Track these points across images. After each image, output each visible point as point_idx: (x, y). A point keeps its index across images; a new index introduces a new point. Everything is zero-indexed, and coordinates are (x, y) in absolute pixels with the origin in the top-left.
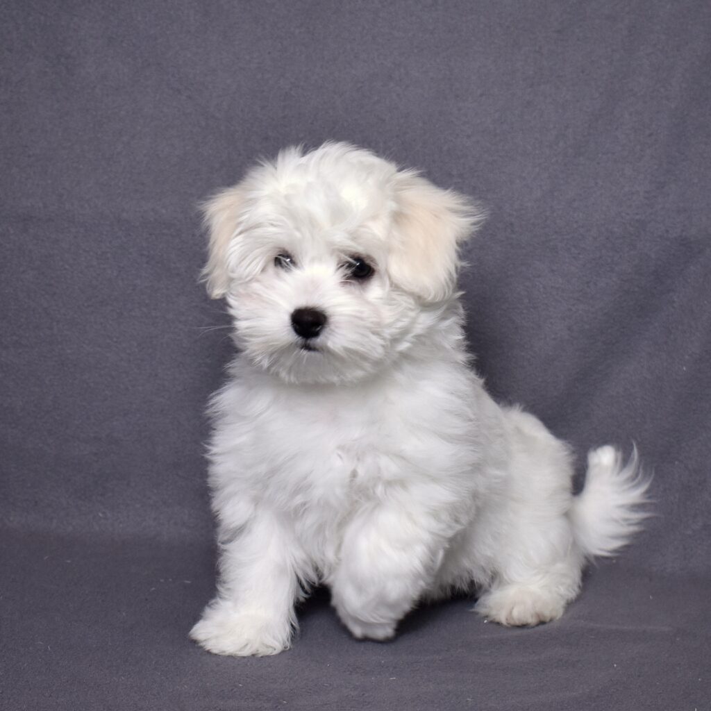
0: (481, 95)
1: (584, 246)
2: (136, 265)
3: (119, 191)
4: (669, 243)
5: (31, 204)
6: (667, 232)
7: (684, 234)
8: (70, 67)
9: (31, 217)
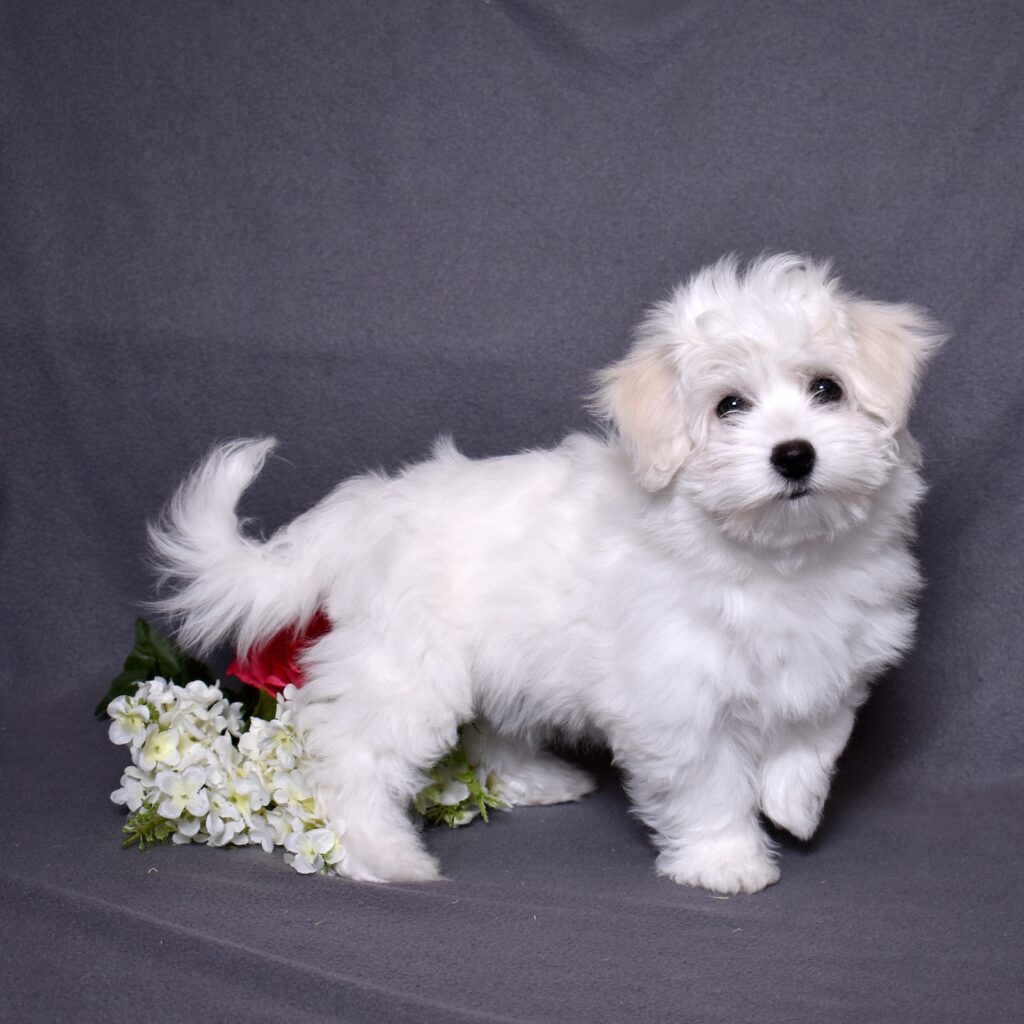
0: (881, 207)
1: (1006, 389)
2: (462, 416)
3: (441, 326)
5: (334, 341)
8: (381, 174)
9: (335, 358)
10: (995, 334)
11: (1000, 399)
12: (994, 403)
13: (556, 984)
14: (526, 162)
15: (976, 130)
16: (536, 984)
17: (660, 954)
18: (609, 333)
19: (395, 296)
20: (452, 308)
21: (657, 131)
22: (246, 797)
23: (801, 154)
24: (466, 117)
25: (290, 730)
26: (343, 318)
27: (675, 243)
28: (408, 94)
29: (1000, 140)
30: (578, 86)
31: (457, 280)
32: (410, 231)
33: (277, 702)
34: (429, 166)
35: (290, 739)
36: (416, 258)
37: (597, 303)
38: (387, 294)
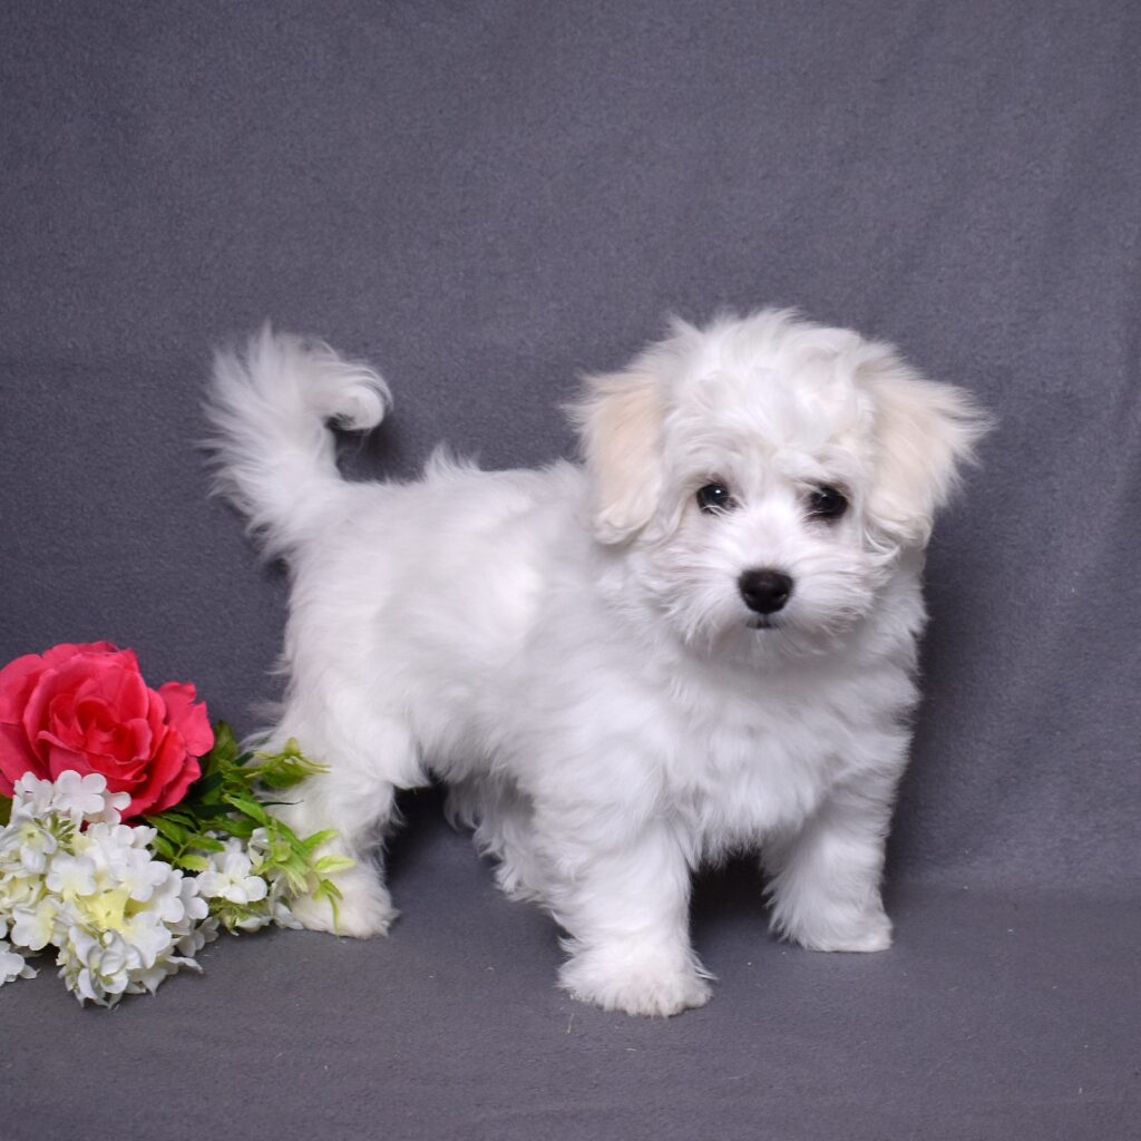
4: (1046, 402)
5: (74, 343)
6: (1044, 384)
7: (1069, 388)
8: (131, 130)
9: (75, 365)
15: (883, 81)
17: (479, 1106)
18: (424, 334)
20: (224, 301)
21: (484, 78)
23: (666, 109)
24: (239, 58)
25: (38, 822)
26: (83, 314)
27: (507, 220)
28: (165, 28)
29: (912, 94)
30: (383, 20)
31: (229, 265)
32: (170, 203)
33: (15, 793)
34: (193, 120)
35: (40, 832)
36: (178, 238)
37: (410, 295)
38: (141, 284)
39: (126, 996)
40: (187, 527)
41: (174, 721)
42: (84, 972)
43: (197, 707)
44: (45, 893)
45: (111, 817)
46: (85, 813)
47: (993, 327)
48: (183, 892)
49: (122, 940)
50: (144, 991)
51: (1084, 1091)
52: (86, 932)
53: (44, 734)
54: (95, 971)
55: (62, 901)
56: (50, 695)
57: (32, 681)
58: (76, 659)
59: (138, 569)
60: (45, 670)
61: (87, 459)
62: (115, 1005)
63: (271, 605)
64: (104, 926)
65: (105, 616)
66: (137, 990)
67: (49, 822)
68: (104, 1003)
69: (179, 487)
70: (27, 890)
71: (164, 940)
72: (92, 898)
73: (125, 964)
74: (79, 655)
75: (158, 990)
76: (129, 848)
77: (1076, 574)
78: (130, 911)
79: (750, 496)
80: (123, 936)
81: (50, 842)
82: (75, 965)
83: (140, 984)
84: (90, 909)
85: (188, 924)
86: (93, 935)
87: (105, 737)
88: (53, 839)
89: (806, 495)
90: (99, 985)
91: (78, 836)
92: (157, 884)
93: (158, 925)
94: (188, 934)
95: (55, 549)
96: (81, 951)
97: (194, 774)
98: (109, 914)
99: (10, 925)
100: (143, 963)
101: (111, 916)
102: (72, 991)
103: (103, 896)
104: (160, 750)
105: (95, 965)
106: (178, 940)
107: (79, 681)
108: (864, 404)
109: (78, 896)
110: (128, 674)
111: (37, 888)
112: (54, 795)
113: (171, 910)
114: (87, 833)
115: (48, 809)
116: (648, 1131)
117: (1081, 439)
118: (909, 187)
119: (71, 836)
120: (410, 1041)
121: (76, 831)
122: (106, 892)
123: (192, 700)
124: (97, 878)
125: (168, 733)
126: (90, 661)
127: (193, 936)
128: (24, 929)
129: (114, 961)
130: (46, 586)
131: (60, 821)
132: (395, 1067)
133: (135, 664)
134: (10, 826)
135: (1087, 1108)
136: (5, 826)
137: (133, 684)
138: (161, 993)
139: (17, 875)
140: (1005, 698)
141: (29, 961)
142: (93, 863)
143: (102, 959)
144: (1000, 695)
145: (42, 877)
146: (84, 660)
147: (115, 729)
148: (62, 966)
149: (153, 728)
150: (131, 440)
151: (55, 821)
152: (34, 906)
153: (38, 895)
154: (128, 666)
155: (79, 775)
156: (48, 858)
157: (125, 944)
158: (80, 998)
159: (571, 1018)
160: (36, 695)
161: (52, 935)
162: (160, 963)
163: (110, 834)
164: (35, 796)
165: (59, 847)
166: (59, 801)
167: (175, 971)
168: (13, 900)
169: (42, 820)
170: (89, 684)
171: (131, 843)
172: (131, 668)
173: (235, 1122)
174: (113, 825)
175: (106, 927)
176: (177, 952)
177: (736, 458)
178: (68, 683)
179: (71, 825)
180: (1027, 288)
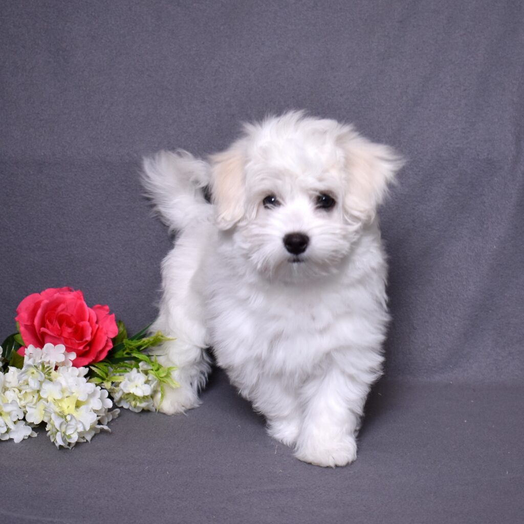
0: (349, 67)
1: (422, 166)
2: (118, 192)
3: (104, 142)
4: (479, 163)
5: (44, 153)
6: (478, 155)
7: (490, 156)
8: (66, 57)
9: (44, 162)
10: (415, 135)
11: (419, 171)
12: (416, 174)
13: (178, 508)
14: (149, 47)
15: (401, 22)
16: (166, 509)
17: (237, 488)
18: (199, 143)
19: (77, 126)
20: (110, 131)
21: (222, 27)
22: (9, 414)
23: (304, 38)
24: (113, 23)
25: (36, 367)
26: (48, 140)
27: (235, 91)
28: (80, 11)
29: (414, 27)
30: (176, 4)
31: (112, 115)
32: (84, 89)
33: (25, 354)
34: (93, 51)
35: (37, 371)
36: (88, 104)
37: (192, 126)
38: (73, 125)
39: (77, 443)
40: (97, 233)
41: (100, 322)
42: (59, 434)
43: (111, 316)
44: (40, 398)
45: (68, 364)
46: (57, 362)
47: (454, 130)
48: (101, 396)
49: (75, 418)
50: (85, 441)
51: (509, 473)
52: (59, 415)
53: (43, 329)
54: (63, 433)
55: (48, 402)
56: (45, 311)
57: (37, 305)
58: (56, 295)
59: (75, 252)
60: (43, 300)
61: (51, 204)
62: (73, 448)
63: (135, 266)
64: (66, 412)
65: (62, 274)
66: (82, 441)
67: (41, 367)
68: (68, 447)
69: (93, 215)
70: (32, 397)
71: (93, 418)
72: (61, 400)
73: (77, 429)
74: (58, 294)
75: (91, 440)
76: (76, 377)
77: (496, 239)
78: (78, 405)
79: (287, 200)
80: (75, 417)
81: (42, 376)
82: (54, 430)
83: (84, 438)
84: (60, 405)
85: (104, 410)
86: (62, 417)
87: (70, 330)
88: (43, 374)
89: (314, 197)
90: (65, 439)
91: (53, 372)
92: (90, 393)
93: (91, 411)
94: (104, 415)
95: (39, 245)
96: (57, 425)
97: (110, 346)
98: (68, 407)
99: (25, 414)
100: (84, 429)
101: (70, 408)
102: (53, 442)
103: (66, 399)
104: (95, 335)
105: (63, 430)
106: (99, 418)
107: (58, 305)
108: (340, 153)
109: (54, 400)
110: (79, 302)
111: (36, 396)
112: (42, 355)
113: (96, 404)
114: (58, 371)
115: (40, 361)
116: (313, 497)
117: (496, 179)
118: (415, 69)
119: (51, 373)
120: (204, 460)
121: (53, 370)
122: (67, 397)
123: (108, 313)
124: (63, 391)
125: (98, 328)
126: (62, 296)
127: (107, 416)
128: (31, 415)
129: (72, 428)
130: (35, 261)
131: (46, 366)
132: (198, 472)
133: (82, 297)
134: (23, 369)
135: (510, 480)
136: (21, 369)
137: (81, 306)
138: (93, 442)
139: (27, 391)
140: (465, 296)
141: (33, 429)
142: (61, 384)
143: (66, 427)
144: (463, 295)
145: (38, 391)
146: (60, 296)
147: (74, 327)
148: (48, 431)
149: (91, 325)
150: (71, 195)
151: (43, 366)
152: (35, 404)
153: (37, 400)
154: (79, 298)
155: (53, 345)
156: (41, 383)
157: (76, 420)
158: (57, 445)
159: (277, 447)
160: (39, 312)
161: (44, 417)
162: (92, 428)
163: (68, 371)
164: (34, 355)
165: (45, 378)
166: (44, 358)
167: (99, 432)
168: (26, 402)
169: (38, 366)
170: (62, 306)
171: (77, 375)
172: (81, 299)
173: (128, 498)
174: (70, 367)
175: (67, 413)
176: (99, 423)
177: (279, 182)
178: (53, 306)
179: (50, 368)
180: (469, 112)
